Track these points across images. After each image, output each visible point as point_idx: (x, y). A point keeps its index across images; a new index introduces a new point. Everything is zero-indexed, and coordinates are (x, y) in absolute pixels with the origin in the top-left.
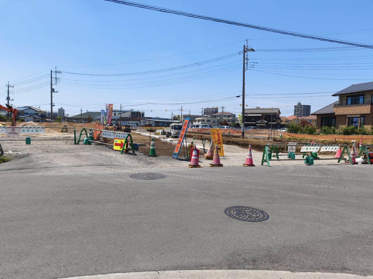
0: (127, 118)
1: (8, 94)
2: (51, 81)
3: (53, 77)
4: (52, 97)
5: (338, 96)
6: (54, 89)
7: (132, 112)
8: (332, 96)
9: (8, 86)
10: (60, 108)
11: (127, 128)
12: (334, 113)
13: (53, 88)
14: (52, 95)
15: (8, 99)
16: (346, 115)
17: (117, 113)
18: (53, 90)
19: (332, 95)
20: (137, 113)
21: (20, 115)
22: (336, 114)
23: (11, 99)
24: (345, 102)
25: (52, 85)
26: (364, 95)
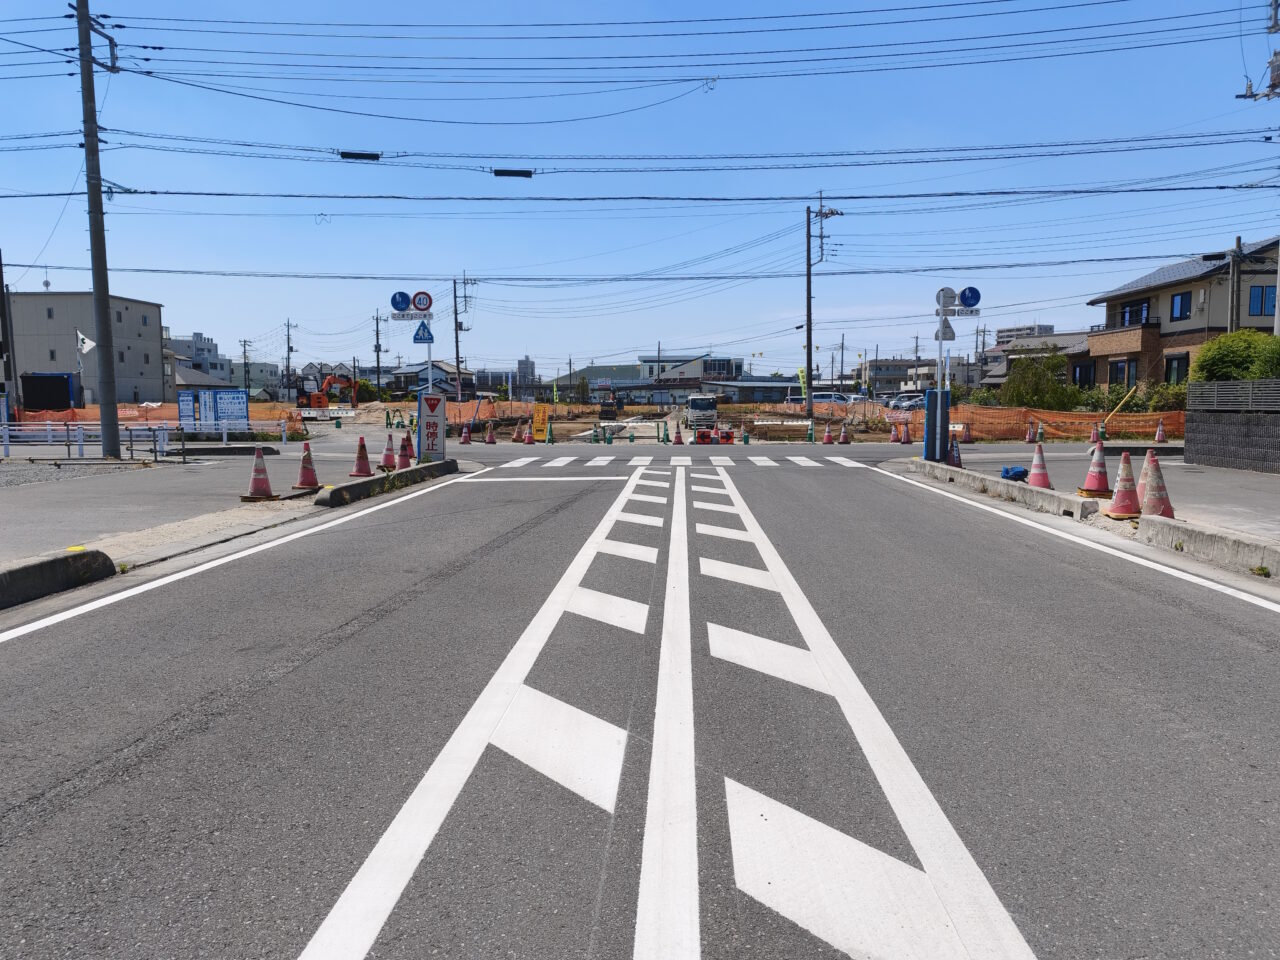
0: (675, 380)
1: (378, 339)
2: (456, 306)
3: (458, 294)
4: (457, 342)
5: (1105, 304)
6: (461, 324)
7: (705, 362)
8: (1088, 304)
9: (377, 319)
10: (523, 358)
11: (606, 408)
12: (1089, 351)
13: (459, 320)
14: (457, 338)
15: (378, 348)
16: (1107, 356)
17: (668, 366)
18: (459, 326)
19: (1088, 301)
20: (719, 364)
21: (411, 384)
22: (1091, 354)
23: (383, 348)
24: (1119, 318)
25: (456, 314)
26: (1148, 300)
